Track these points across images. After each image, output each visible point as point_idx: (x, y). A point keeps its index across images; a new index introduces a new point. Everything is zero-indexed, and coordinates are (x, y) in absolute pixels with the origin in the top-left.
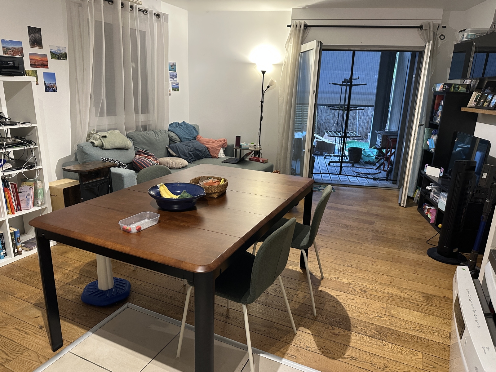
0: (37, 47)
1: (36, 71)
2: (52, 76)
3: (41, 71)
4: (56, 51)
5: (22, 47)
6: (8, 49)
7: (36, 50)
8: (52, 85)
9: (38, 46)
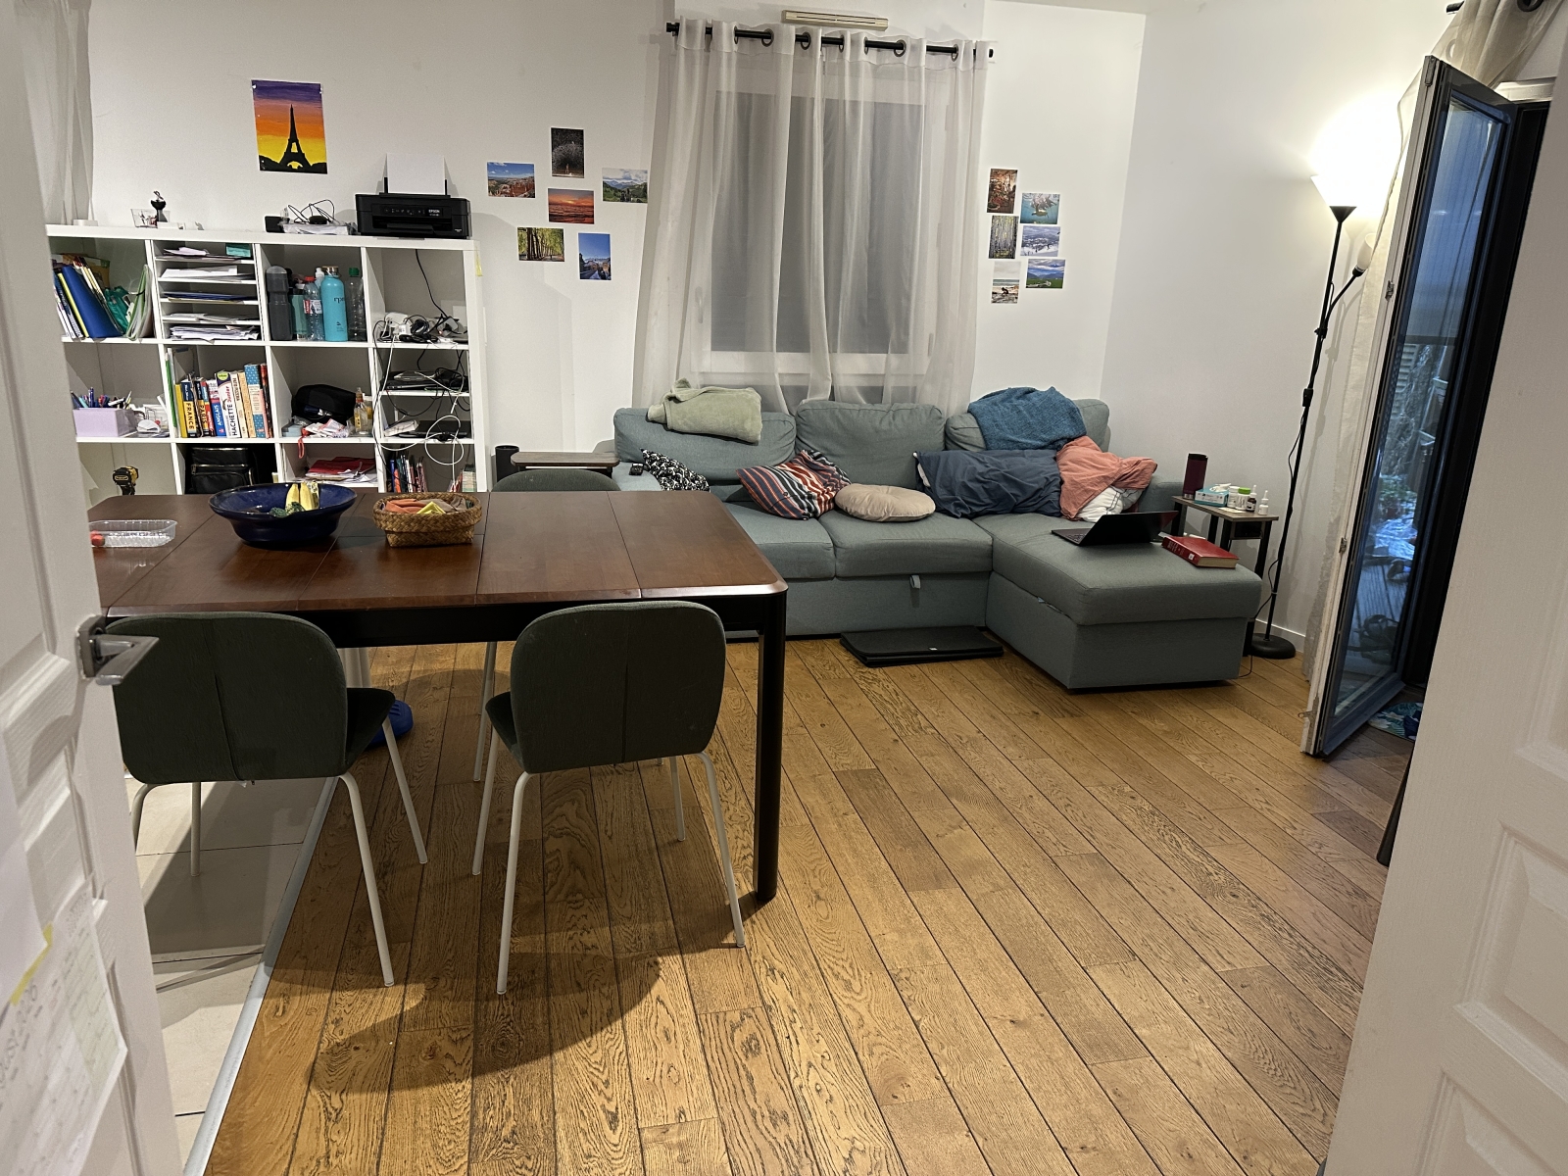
0: (570, 175)
1: (562, 230)
2: (603, 242)
3: (572, 231)
4: (619, 182)
5: (533, 177)
6: (501, 182)
7: (569, 182)
8: (601, 263)
9: (573, 173)
